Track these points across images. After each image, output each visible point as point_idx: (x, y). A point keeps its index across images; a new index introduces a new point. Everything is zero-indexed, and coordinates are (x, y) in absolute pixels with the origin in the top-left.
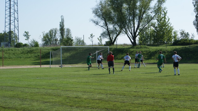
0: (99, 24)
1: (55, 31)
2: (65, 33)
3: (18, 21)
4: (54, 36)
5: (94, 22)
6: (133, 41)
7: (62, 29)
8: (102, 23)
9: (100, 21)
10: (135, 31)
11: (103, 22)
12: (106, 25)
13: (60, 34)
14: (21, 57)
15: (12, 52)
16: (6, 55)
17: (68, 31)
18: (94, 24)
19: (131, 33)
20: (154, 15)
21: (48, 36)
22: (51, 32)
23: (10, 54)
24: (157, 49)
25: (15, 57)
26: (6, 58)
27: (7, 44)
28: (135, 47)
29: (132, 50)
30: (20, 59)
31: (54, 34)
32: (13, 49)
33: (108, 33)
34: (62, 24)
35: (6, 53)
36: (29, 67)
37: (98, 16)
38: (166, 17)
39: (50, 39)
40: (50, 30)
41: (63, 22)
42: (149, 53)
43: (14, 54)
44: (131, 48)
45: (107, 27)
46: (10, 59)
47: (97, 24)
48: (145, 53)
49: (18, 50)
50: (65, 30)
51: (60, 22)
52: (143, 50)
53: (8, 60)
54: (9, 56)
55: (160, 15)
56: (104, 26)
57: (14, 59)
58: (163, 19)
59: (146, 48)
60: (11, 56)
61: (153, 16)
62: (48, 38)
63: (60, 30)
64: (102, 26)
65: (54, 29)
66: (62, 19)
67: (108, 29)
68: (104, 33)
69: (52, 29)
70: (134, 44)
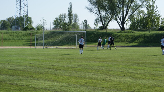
0: (93, 11)
1: (65, 16)
2: (73, 18)
3: (27, 7)
4: (63, 21)
5: (89, 9)
6: (121, 26)
7: (70, 15)
8: (95, 10)
9: (93, 8)
10: (124, 17)
11: (97, 9)
12: (99, 11)
13: (68, 19)
14: (23, 38)
15: (16, 34)
16: (10, 37)
17: (76, 16)
18: (89, 11)
19: (120, 20)
20: (141, 3)
21: (58, 20)
22: (61, 16)
23: (13, 36)
24: (141, 34)
25: (17, 38)
26: (10, 39)
27: (18, 27)
28: (123, 32)
29: (119, 34)
30: (22, 40)
31: (63, 19)
32: (17, 32)
33: (101, 19)
34: (70, 10)
35: (10, 35)
36: (24, 47)
37: (92, 4)
38: (155, 5)
39: (60, 23)
40: (60, 15)
41: (71, 8)
42: (134, 37)
43: (17, 36)
44: (120, 32)
45: (100, 14)
46: (13, 41)
47: (91, 11)
48: (130, 37)
49: (21, 33)
50: (73, 16)
51: (69, 8)
52: (129, 34)
53: (12, 41)
54: (13, 38)
55: (149, 3)
56: (97, 13)
57: (17, 40)
58: (152, 7)
59: (133, 33)
60: (15, 38)
61: (140, 5)
62: (58, 22)
63: (68, 15)
64: (95, 13)
65: (63, 14)
66: (70, 6)
67: (100, 15)
68: (98, 19)
69: (61, 14)
70: (123, 29)
